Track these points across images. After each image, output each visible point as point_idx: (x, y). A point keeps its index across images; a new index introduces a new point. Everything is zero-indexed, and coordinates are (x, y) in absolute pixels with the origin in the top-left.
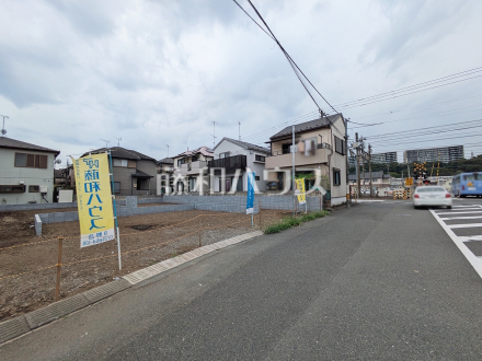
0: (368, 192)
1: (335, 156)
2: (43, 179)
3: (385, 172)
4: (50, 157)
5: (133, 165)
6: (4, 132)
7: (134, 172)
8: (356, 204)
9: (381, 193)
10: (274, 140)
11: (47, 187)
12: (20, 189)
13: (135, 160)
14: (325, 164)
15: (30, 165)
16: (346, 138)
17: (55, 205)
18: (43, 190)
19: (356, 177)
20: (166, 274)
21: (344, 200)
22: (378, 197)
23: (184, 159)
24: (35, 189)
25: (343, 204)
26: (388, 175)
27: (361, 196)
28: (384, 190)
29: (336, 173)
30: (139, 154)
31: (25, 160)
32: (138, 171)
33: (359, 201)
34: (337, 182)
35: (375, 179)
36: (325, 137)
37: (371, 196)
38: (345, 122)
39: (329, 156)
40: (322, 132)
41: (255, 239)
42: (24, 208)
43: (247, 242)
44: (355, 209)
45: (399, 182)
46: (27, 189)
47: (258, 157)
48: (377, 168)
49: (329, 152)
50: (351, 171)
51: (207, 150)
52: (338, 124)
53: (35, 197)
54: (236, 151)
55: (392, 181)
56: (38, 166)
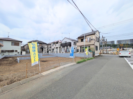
0: (106, 52)
1: (96, 42)
2: (18, 48)
3: (111, 47)
4: (20, 43)
5: (41, 45)
6: (8, 37)
7: (41, 47)
8: (102, 56)
9: (110, 52)
10: (79, 38)
11: (19, 51)
12: (12, 51)
13: (41, 44)
14: (93, 44)
15: (15, 45)
16: (99, 37)
17: (21, 55)
18: (18, 51)
19: (102, 48)
20: (52, 73)
21: (99, 54)
22: (108, 54)
23: (54, 43)
24: (16, 51)
25: (98, 56)
26: (112, 48)
27: (103, 53)
28: (111, 52)
29: (97, 47)
30: (42, 42)
31: (14, 44)
32: (42, 47)
33: (103, 55)
34: (97, 49)
35: (108, 49)
36: (93, 37)
37: (106, 54)
38: (99, 33)
39: (94, 42)
40: (92, 36)
41: (74, 65)
42: (14, 56)
43: (72, 66)
44: (102, 57)
45: (115, 49)
46: (14, 51)
47: (74, 43)
48: (108, 45)
49: (95, 41)
50: (101, 46)
51: (60, 41)
52: (97, 33)
53: (16, 53)
54: (68, 41)
55: (113, 49)
56: (17, 45)
